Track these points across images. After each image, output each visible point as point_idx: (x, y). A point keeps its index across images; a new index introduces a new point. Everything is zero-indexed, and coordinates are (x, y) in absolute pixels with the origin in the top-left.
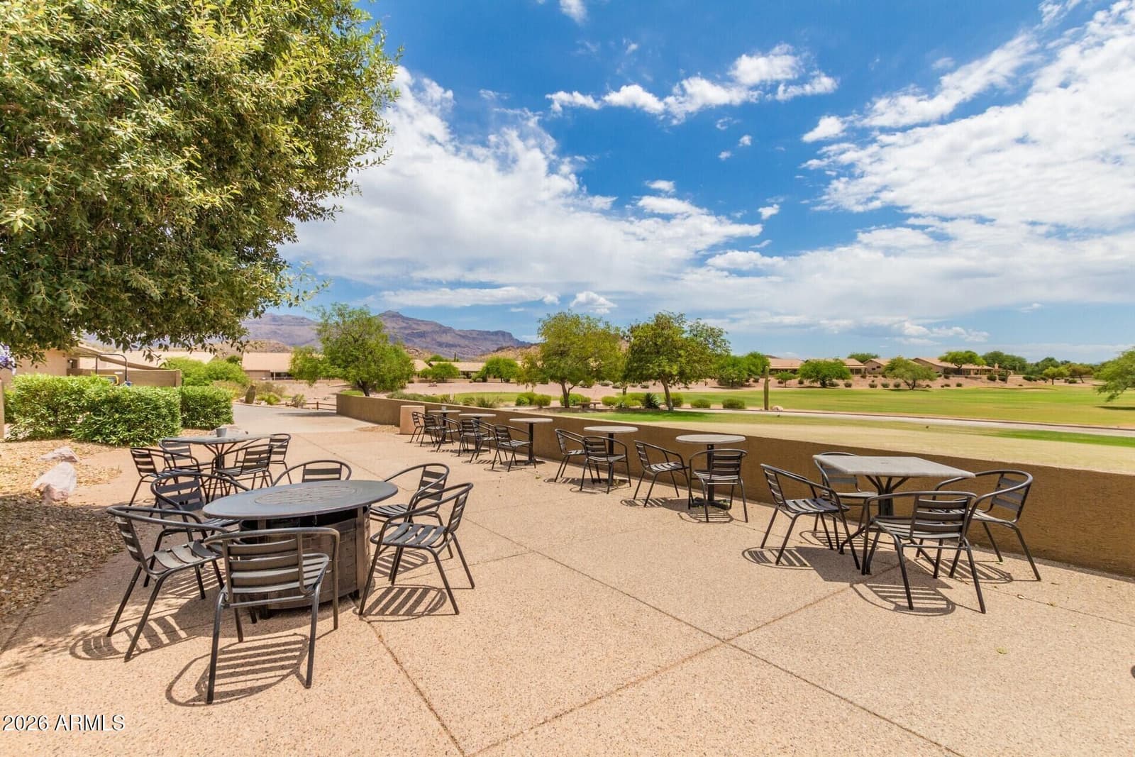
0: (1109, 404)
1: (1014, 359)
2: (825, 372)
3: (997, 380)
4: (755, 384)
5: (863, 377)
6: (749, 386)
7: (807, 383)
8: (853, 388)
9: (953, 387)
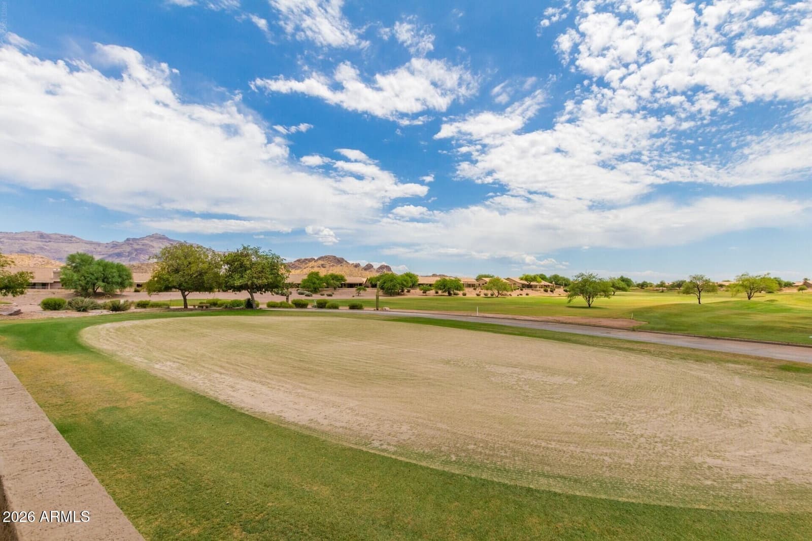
0: (569, 305)
1: (564, 279)
2: (449, 286)
3: (549, 292)
4: (408, 293)
5: (475, 289)
6: (403, 295)
7: (440, 292)
8: (467, 296)
9: (524, 296)
